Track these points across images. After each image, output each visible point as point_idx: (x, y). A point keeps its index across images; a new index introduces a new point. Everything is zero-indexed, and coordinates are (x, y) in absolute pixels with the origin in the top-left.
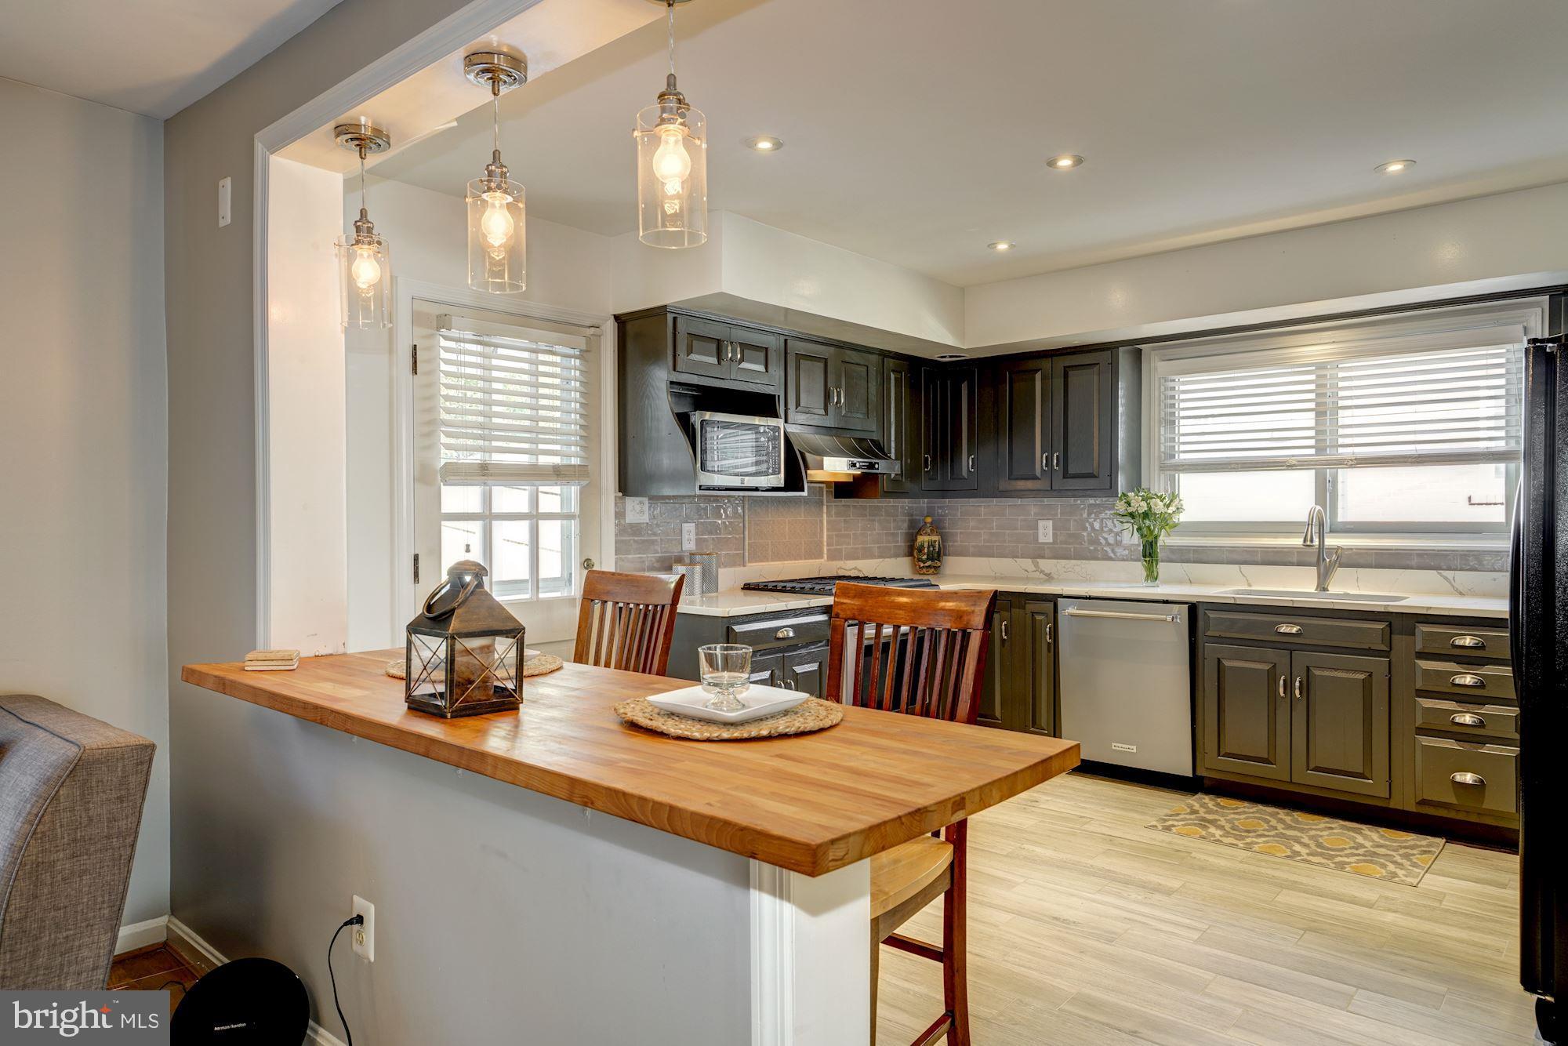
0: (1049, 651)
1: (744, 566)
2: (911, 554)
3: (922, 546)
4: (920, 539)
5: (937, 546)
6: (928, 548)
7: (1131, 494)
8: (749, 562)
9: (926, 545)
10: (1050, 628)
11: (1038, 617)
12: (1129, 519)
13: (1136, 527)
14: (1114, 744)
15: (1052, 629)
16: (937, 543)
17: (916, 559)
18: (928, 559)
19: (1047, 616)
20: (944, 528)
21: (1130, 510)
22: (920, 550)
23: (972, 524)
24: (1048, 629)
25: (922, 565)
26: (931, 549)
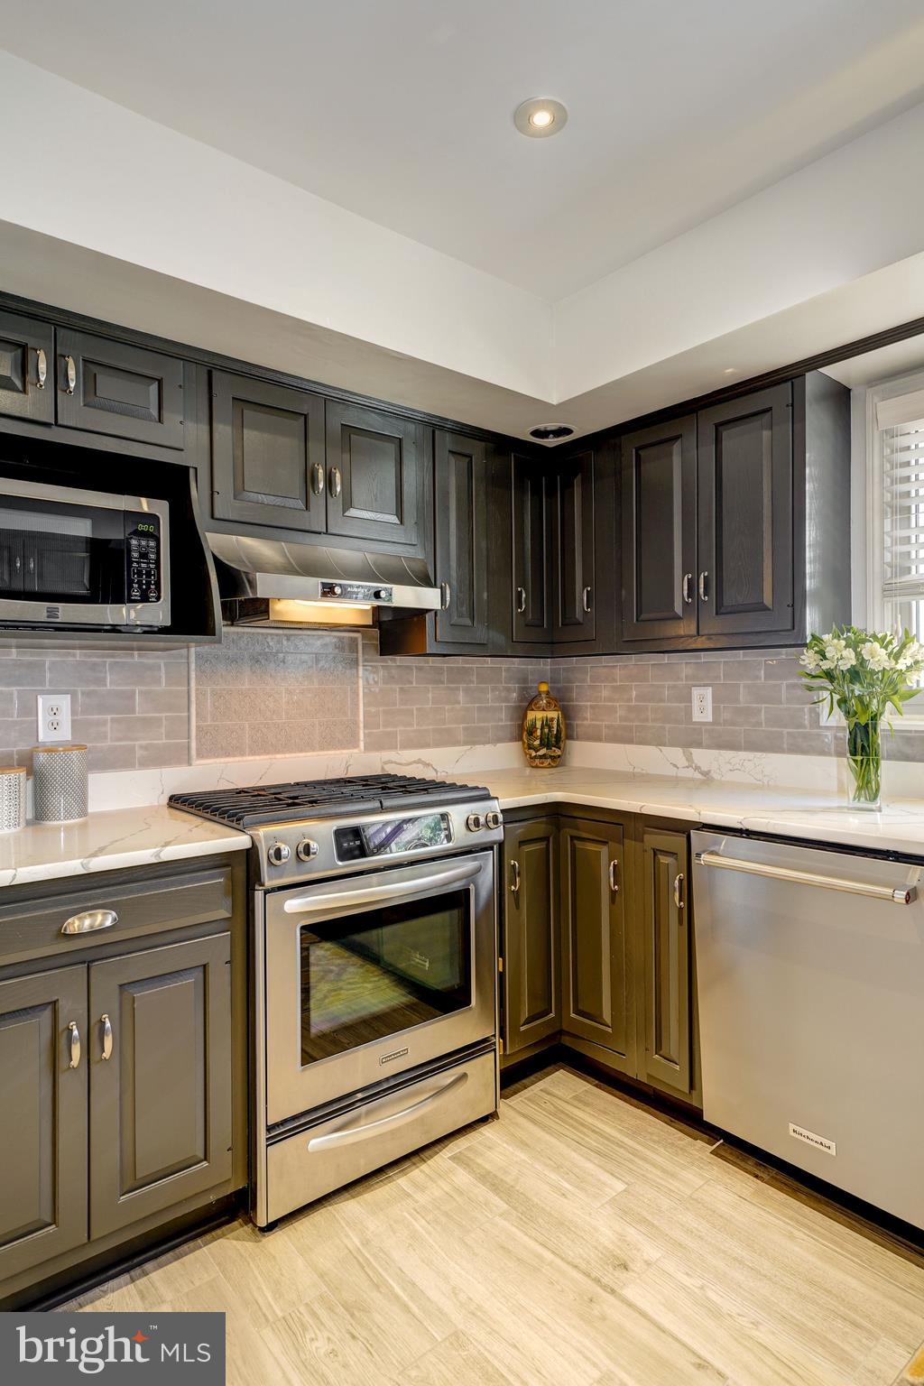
0: (680, 922)
1: (190, 764)
2: (520, 739)
3: (534, 726)
4: (531, 715)
5: (555, 725)
6: (542, 728)
7: (826, 637)
8: (200, 755)
9: (539, 725)
10: (681, 881)
11: (664, 860)
12: (825, 682)
13: (836, 697)
14: (792, 1126)
15: (685, 883)
16: (555, 722)
17: (526, 746)
18: (542, 745)
19: (676, 859)
20: (570, 700)
21: (826, 665)
22: (531, 733)
23: (605, 693)
24: (677, 882)
25: (534, 754)
26: (546, 730)
